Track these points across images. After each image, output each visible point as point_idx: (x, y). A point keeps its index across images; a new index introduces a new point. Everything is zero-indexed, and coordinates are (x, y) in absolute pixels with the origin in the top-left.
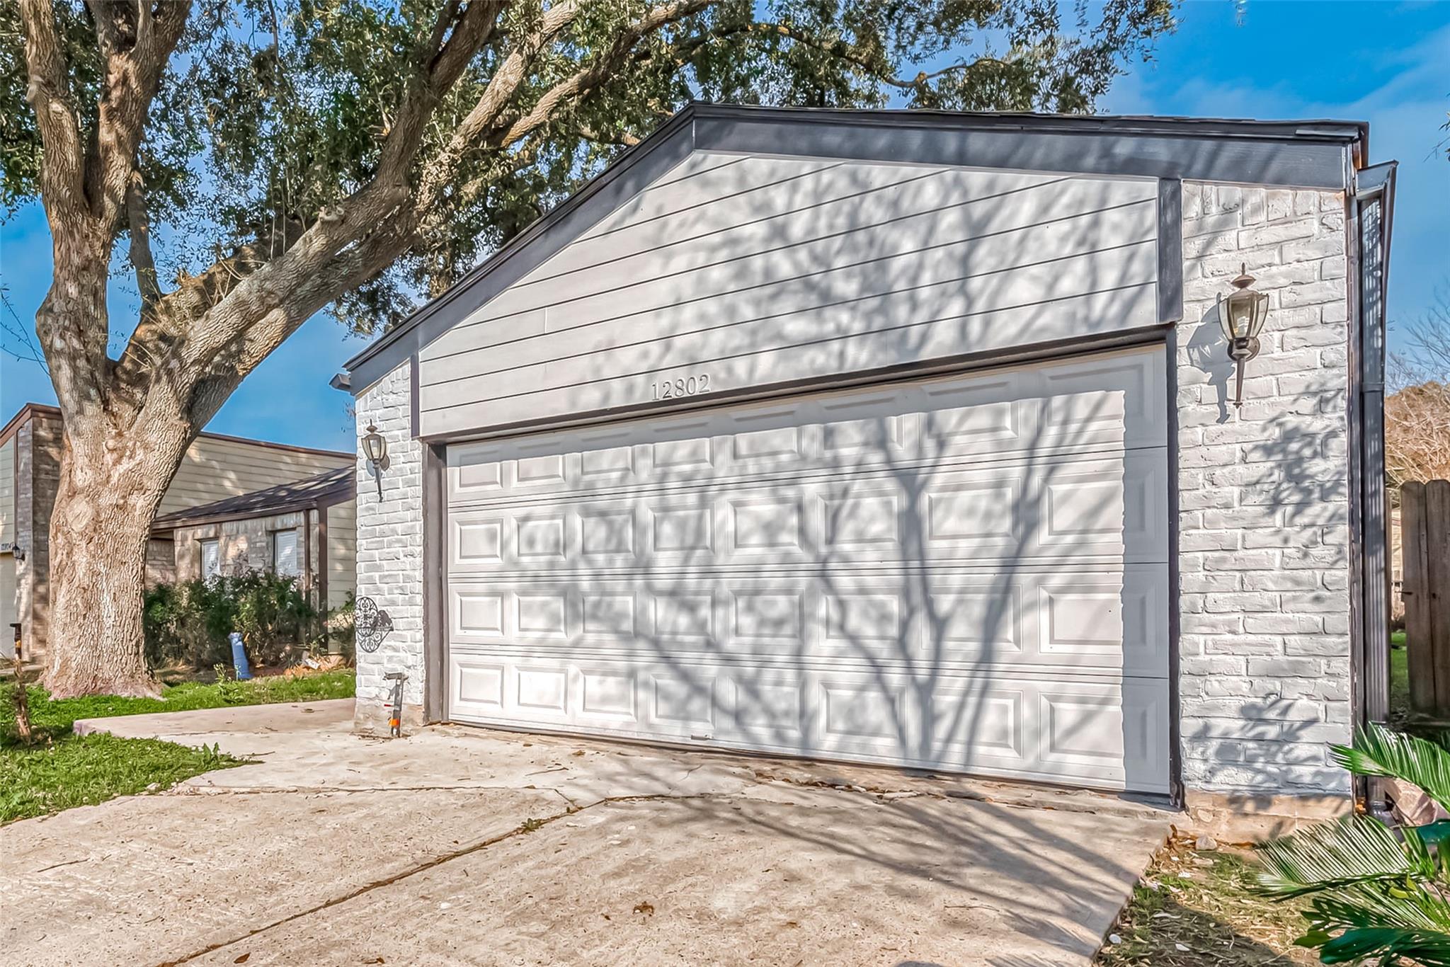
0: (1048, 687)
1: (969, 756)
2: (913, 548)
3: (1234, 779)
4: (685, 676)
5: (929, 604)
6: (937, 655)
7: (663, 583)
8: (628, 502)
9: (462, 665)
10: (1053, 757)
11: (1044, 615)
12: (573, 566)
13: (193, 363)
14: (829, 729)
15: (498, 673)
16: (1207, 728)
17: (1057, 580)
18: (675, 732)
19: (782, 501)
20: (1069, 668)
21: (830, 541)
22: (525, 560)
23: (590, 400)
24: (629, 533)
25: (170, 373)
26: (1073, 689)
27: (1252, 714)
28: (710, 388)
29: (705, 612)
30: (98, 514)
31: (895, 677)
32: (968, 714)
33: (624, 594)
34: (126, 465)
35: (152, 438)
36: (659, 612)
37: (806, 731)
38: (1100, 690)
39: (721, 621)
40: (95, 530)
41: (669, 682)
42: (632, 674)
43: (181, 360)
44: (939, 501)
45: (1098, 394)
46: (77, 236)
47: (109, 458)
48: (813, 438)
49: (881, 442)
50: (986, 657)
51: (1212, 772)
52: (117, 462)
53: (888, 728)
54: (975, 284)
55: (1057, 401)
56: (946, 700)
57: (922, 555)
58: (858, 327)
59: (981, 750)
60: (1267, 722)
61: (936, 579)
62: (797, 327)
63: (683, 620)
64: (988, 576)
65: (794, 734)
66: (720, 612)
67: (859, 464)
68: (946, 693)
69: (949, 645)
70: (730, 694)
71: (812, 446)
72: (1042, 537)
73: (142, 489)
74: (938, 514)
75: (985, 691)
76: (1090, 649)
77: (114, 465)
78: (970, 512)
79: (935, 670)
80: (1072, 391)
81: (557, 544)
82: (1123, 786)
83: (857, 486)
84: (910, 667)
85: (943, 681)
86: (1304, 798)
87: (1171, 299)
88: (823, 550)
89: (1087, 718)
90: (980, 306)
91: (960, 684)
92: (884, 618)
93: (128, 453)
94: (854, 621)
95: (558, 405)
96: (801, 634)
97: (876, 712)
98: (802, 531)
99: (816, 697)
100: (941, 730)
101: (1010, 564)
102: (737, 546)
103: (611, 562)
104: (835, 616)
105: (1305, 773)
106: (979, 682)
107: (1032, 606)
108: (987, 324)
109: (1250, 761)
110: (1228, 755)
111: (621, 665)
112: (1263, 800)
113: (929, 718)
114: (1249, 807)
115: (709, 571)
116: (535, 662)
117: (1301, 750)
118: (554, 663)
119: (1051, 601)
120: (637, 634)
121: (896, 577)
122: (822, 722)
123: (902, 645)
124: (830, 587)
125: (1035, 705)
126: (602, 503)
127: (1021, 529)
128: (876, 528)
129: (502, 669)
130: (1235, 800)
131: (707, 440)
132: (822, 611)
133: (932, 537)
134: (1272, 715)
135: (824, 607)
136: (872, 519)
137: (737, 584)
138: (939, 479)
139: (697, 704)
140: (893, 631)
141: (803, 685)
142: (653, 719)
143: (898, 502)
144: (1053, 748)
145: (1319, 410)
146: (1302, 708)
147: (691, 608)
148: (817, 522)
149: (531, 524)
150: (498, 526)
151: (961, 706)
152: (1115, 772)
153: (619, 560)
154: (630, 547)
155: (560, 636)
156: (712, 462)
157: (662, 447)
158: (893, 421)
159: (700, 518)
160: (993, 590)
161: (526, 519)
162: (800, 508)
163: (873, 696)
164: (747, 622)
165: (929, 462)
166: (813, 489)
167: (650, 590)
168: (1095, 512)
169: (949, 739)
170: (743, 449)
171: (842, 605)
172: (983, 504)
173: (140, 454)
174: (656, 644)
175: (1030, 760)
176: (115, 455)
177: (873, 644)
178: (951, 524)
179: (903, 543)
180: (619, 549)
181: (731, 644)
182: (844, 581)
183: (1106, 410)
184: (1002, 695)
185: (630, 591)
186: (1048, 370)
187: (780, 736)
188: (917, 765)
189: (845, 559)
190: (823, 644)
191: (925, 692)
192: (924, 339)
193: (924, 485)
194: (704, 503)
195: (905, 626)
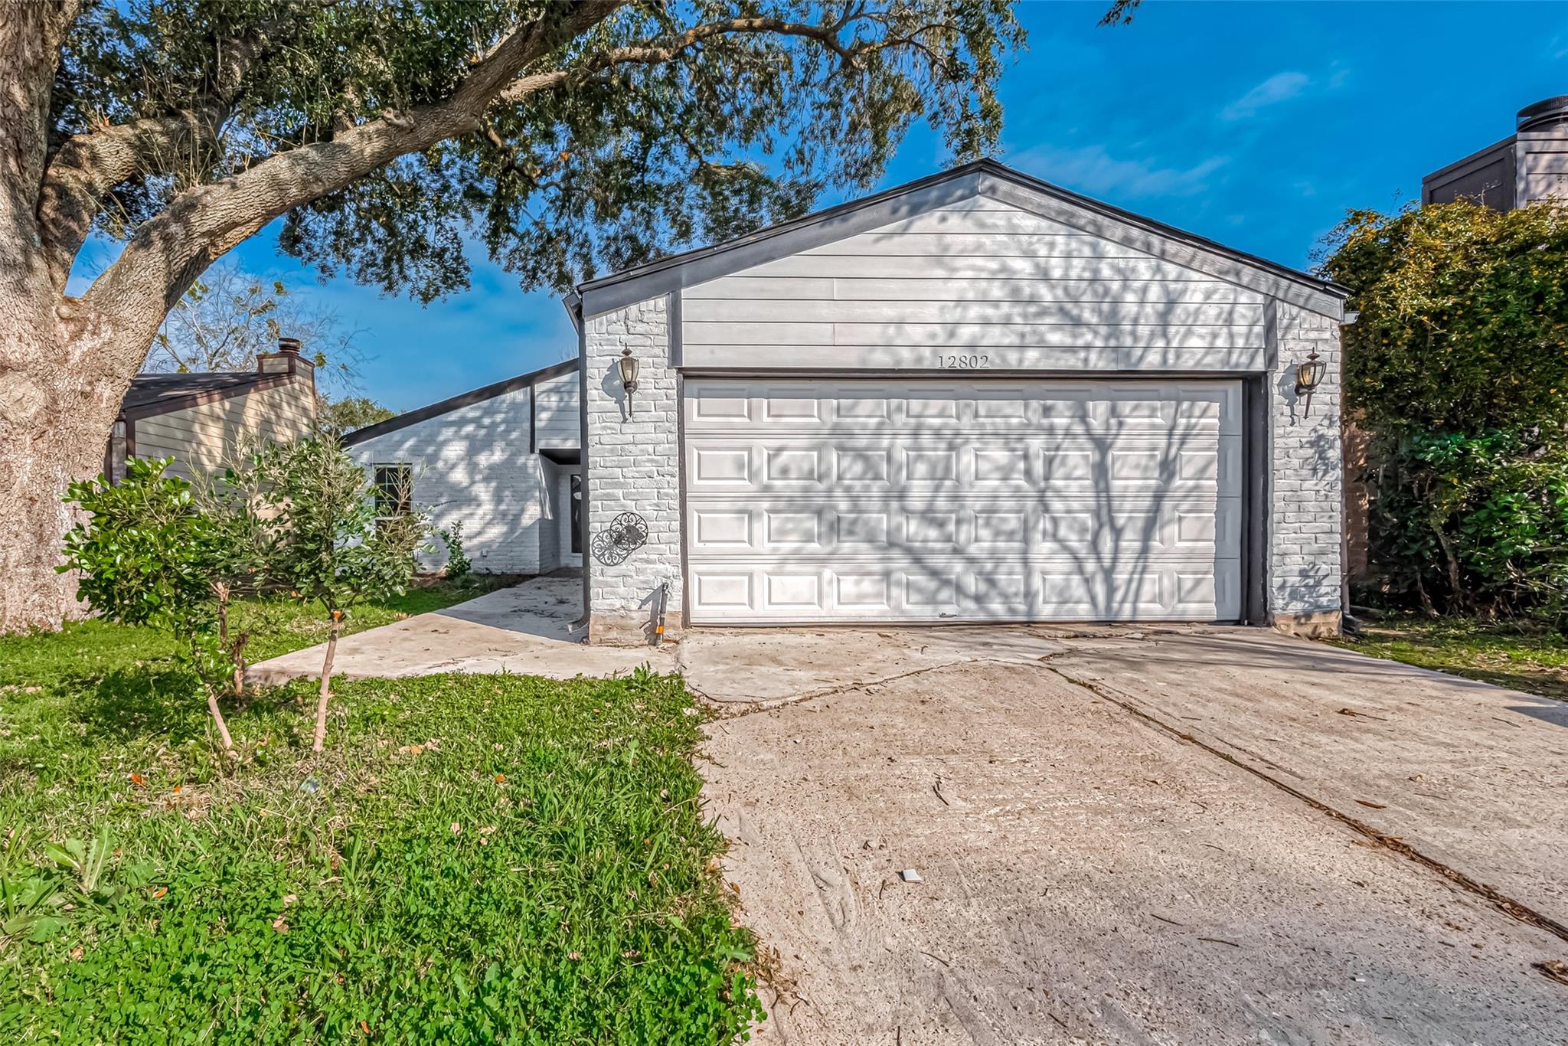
0: (1179, 567)
1: (1135, 610)
2: (1102, 485)
3: (1297, 607)
4: (934, 573)
5: (1112, 520)
6: (1116, 550)
7: (916, 503)
8: (885, 442)
9: (699, 574)
10: (1181, 606)
11: (1176, 527)
12: (830, 490)
13: (203, 235)
14: (1045, 602)
15: (746, 578)
16: (1285, 582)
17: (1185, 505)
18: (926, 613)
19: (1013, 450)
20: (1190, 556)
21: (1047, 478)
22: (778, 483)
23: (880, 360)
24: (884, 468)
25: (168, 239)
26: (1191, 567)
27: (1304, 574)
28: (988, 366)
29: (951, 527)
30: (55, 402)
31: (1090, 566)
32: (1134, 585)
33: (879, 512)
34: (87, 343)
35: (126, 313)
36: (912, 528)
37: (1031, 606)
38: (1204, 566)
39: (965, 533)
40: (49, 422)
41: (921, 579)
42: (887, 575)
43: (187, 224)
44: (1119, 457)
45: (1204, 404)
46: (31, 22)
47: (63, 330)
48: (1035, 411)
49: (1083, 418)
50: (1145, 551)
51: (1287, 604)
52: (76, 336)
53: (1086, 598)
54: (1172, 330)
55: (1185, 405)
56: (1120, 578)
57: (1107, 489)
58: (1099, 343)
59: (1141, 606)
60: (1309, 577)
61: (1116, 504)
62: (1055, 338)
63: (933, 533)
64: (1146, 503)
65: (1022, 608)
66: (964, 528)
67: (1067, 429)
68: (1121, 573)
69: (1123, 544)
70: (971, 583)
71: (1035, 418)
72: (1177, 482)
73: (112, 376)
74: (1117, 465)
75: (1143, 571)
76: (1201, 544)
77: (72, 339)
78: (1137, 466)
79: (1115, 559)
80: (1193, 400)
81: (811, 472)
82: (1214, 618)
83: (1067, 443)
84: (1099, 559)
85: (1120, 566)
86: (1325, 613)
87: (1272, 359)
88: (1042, 484)
89: (1198, 582)
90: (1175, 344)
91: (1130, 567)
92: (1083, 530)
93: (90, 327)
94: (1063, 532)
95: (849, 359)
96: (1026, 540)
97: (1078, 590)
98: (1028, 474)
99: (1037, 582)
100: (1119, 596)
101: (1159, 497)
102: (977, 478)
103: (867, 489)
104: (1049, 526)
105: (1324, 600)
106: (1140, 565)
107: (1170, 521)
108: (1178, 357)
109: (1303, 597)
110: (1294, 595)
111: (877, 567)
112: (1308, 616)
113: (1111, 590)
114: (1303, 620)
115: (955, 498)
116: (789, 568)
117: (1323, 590)
118: (811, 568)
119: (1180, 519)
120: (891, 545)
121: (1092, 503)
122: (1041, 598)
123: (1095, 546)
124: (1046, 509)
125: (1171, 577)
126: (862, 442)
127: (1165, 476)
128: (1078, 473)
129: (751, 576)
130: (1297, 618)
131: (953, 403)
132: (1041, 526)
133: (1114, 478)
134: (1311, 573)
135: (1044, 524)
136: (1075, 467)
137: (978, 505)
138: (1120, 443)
139: (945, 594)
140: (1089, 537)
141: (1028, 575)
142: (905, 606)
143: (1094, 456)
144: (1180, 601)
145: (1330, 426)
146: (1324, 568)
147: (941, 524)
148: (1039, 467)
149: (785, 454)
150: (746, 454)
151: (1130, 581)
152: (1211, 611)
153: (876, 488)
154: (885, 476)
155: (814, 546)
156: (958, 417)
157: (916, 405)
158: (1090, 404)
159: (949, 458)
160: (1148, 511)
161: (780, 449)
162: (1026, 457)
163: (1076, 579)
164: (984, 533)
165: (1114, 432)
166: (1037, 444)
167: (904, 510)
168: (1204, 469)
169: (1123, 601)
170: (982, 411)
171: (1055, 521)
172: (1144, 462)
173: (107, 332)
174: (909, 551)
175: (1170, 610)
176: (72, 327)
177: (1075, 544)
178: (1124, 473)
179: (1096, 483)
180: (877, 477)
181: (973, 549)
182: (1057, 505)
183: (1210, 413)
184: (1153, 573)
185: (886, 510)
186: (1182, 386)
187: (1012, 611)
188: (1103, 618)
189: (1057, 491)
190: (1042, 547)
191: (1108, 574)
192: (1141, 358)
193: (1110, 446)
194: (951, 447)
195: (1096, 535)
